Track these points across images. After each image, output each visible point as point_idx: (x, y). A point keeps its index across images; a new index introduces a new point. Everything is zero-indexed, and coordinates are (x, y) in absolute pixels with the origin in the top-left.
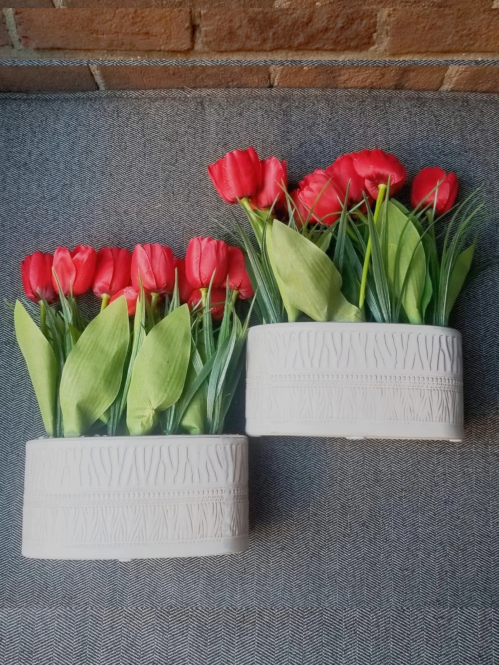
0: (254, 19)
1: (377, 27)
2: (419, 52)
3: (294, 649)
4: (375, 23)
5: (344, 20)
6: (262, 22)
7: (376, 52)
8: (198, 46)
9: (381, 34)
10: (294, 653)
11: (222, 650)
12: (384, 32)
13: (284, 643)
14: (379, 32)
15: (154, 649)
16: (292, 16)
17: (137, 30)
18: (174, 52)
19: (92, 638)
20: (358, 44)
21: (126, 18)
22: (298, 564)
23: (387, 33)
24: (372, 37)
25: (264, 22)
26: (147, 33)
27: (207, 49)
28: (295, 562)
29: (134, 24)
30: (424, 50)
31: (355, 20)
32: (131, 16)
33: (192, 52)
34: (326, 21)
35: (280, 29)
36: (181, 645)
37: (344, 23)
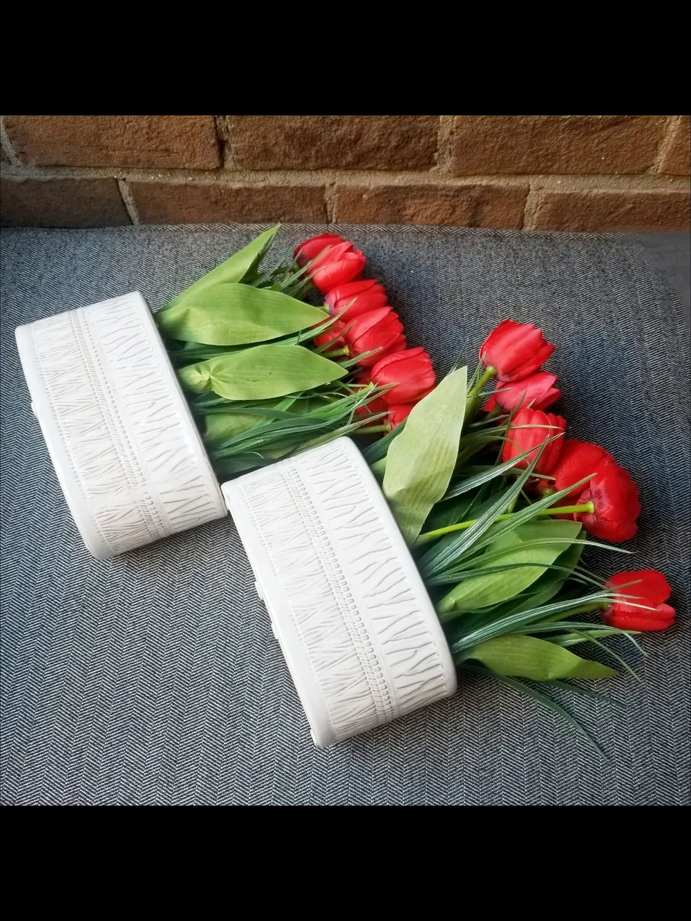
0: (292, 135)
1: (438, 147)
2: (488, 174)
4: (435, 143)
5: (399, 138)
6: (302, 139)
7: (438, 173)
8: (229, 164)
9: (443, 153)
12: (447, 152)
13: (304, 797)
14: (440, 151)
16: (337, 133)
17: (154, 146)
18: (202, 171)
20: (416, 164)
21: (139, 133)
22: (334, 760)
23: (450, 153)
24: (433, 156)
25: (304, 139)
26: (167, 150)
27: (239, 167)
28: (331, 758)
29: (149, 139)
30: (494, 171)
31: (412, 138)
32: (144, 131)
33: (222, 171)
34: (378, 139)
35: (323, 146)
37: (399, 141)
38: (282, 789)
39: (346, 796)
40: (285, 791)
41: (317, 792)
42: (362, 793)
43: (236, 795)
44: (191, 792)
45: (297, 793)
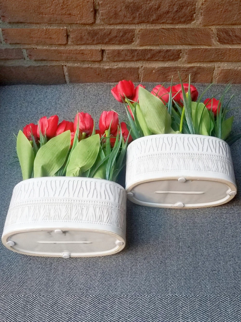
3: (151, 306)
7: (181, 61)
8: (105, 59)
10: (151, 308)
11: (109, 307)
15: (68, 305)
18: (94, 62)
19: (32, 299)
20: (173, 58)
27: (108, 60)
33: (102, 62)
36: (84, 303)
38: (133, 299)
39: (167, 302)
40: (135, 300)
41: (152, 300)
42: (175, 301)
43: (110, 302)
44: (86, 300)
45: (141, 301)
